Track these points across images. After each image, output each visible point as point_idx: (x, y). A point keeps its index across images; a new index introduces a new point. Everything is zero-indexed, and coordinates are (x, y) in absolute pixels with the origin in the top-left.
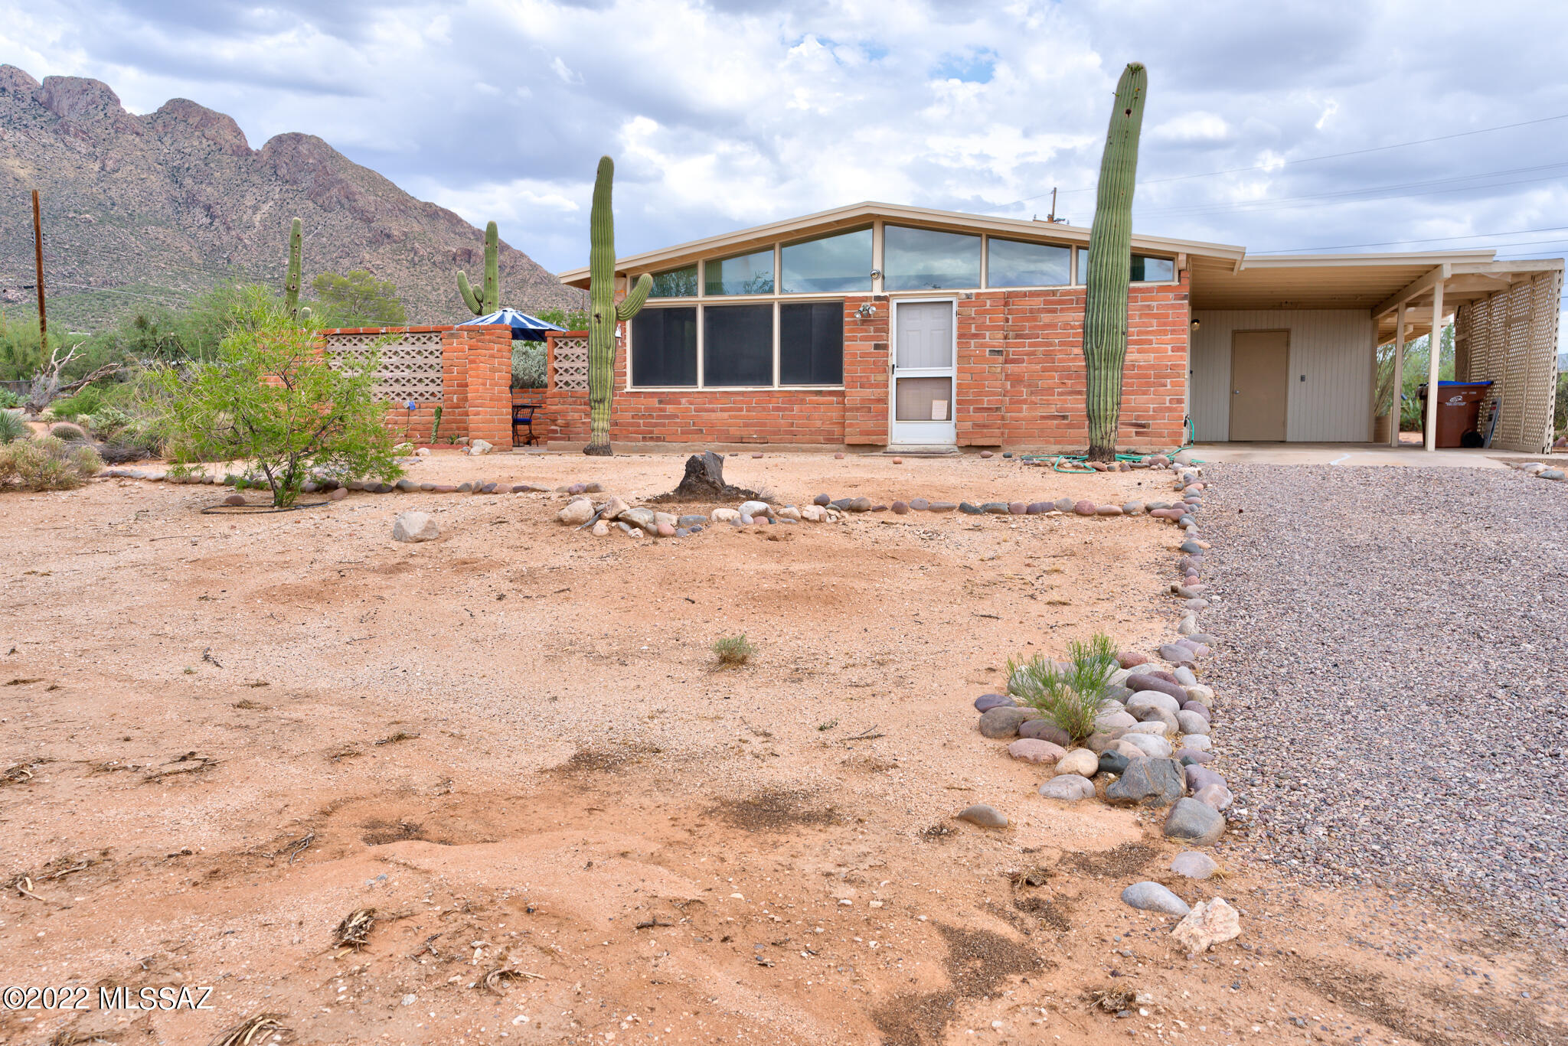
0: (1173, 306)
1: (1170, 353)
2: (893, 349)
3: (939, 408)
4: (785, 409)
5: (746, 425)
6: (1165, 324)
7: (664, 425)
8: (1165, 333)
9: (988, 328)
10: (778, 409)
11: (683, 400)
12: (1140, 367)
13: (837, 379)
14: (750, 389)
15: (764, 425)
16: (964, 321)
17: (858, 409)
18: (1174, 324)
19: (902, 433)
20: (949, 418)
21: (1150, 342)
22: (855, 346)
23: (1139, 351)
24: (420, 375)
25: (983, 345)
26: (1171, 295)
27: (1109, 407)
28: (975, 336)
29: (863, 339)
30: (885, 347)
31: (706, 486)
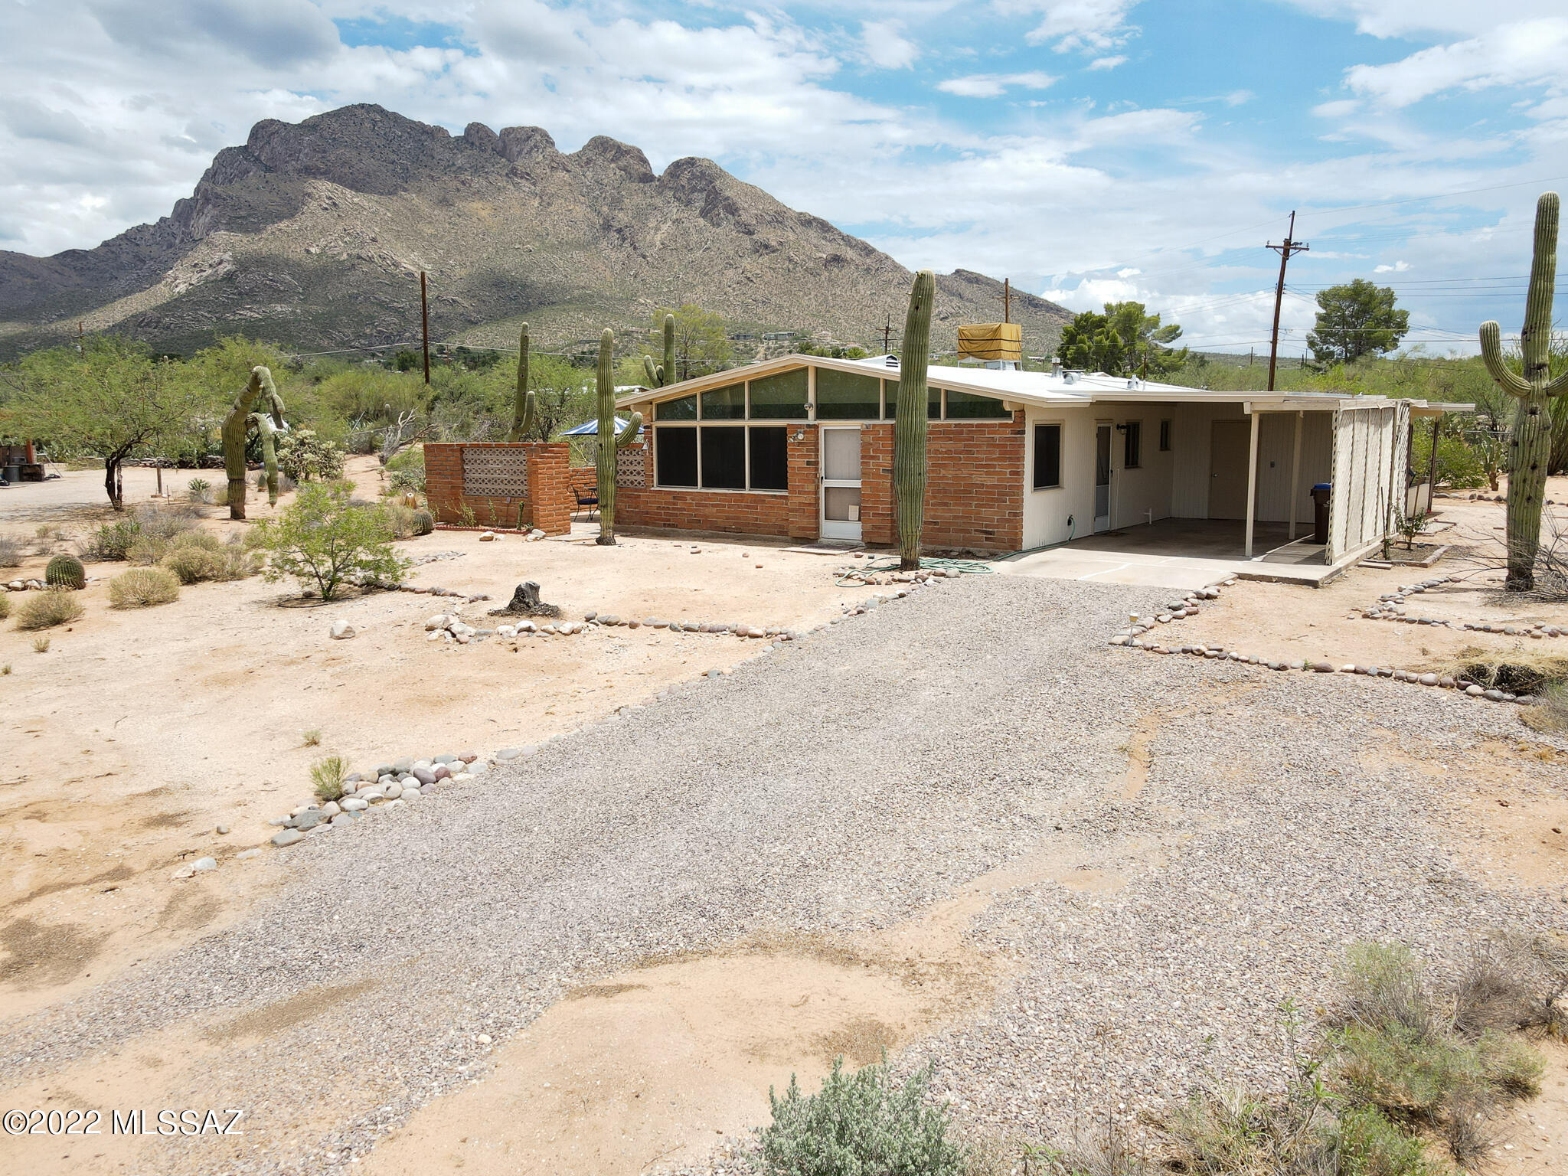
0: (1010, 439)
1: (1008, 476)
2: (822, 465)
3: (853, 512)
4: (753, 507)
5: (728, 518)
6: (1005, 453)
7: (676, 515)
8: (1005, 459)
9: (881, 451)
10: (748, 507)
11: (688, 498)
12: (987, 486)
13: (784, 486)
14: (731, 492)
15: (738, 518)
16: (865, 447)
17: (797, 510)
18: (1011, 452)
19: (830, 529)
20: (859, 520)
21: (994, 466)
22: (795, 462)
23: (987, 473)
24: (515, 478)
25: (879, 465)
26: (1009, 430)
28: (873, 457)
29: (800, 457)
30: (817, 463)
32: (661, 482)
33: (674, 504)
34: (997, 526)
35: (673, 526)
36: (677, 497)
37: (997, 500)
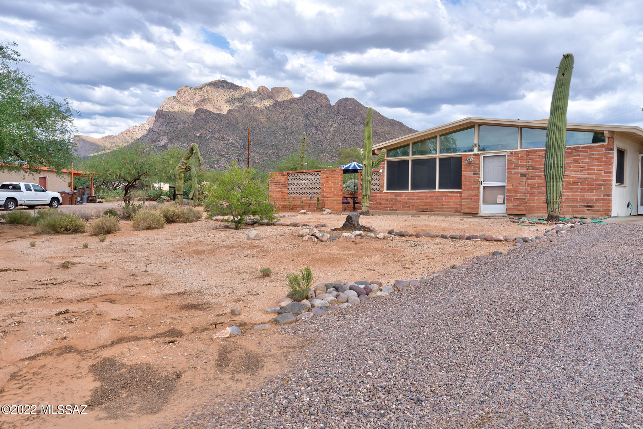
0: (605, 154)
1: (603, 174)
2: (482, 175)
3: (500, 198)
4: (440, 199)
5: (425, 205)
6: (601, 162)
7: (396, 204)
8: (601, 165)
9: (520, 165)
10: (437, 199)
11: (403, 195)
12: (588, 181)
13: (459, 186)
14: (427, 191)
15: (432, 205)
16: (510, 163)
17: (466, 199)
18: (605, 161)
19: (485, 209)
20: (504, 203)
21: (594, 170)
22: (466, 174)
23: (588, 174)
24: (314, 186)
25: (517, 173)
26: (604, 149)
27: (555, 198)
28: (514, 169)
29: (469, 171)
30: (478, 174)
31: (351, 225)
32: (388, 189)
33: (395, 199)
34: (595, 203)
35: (394, 210)
36: (397, 195)
37: (595, 188)
